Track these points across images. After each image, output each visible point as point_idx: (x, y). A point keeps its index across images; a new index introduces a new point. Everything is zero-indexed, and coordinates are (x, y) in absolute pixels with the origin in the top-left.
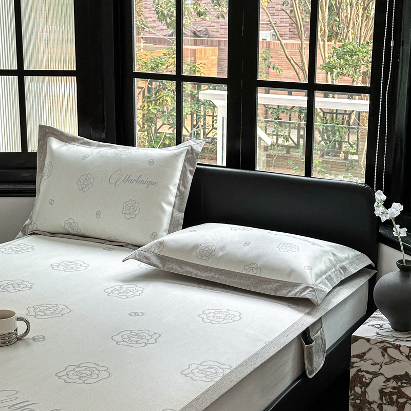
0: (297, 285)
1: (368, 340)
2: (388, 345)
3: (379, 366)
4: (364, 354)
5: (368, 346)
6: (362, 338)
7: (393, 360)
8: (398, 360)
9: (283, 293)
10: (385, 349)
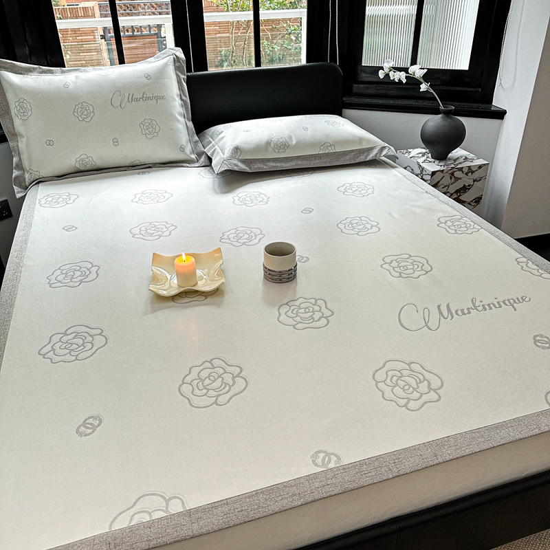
0: (371, 149)
1: (442, 171)
2: (455, 170)
3: (447, 187)
4: (439, 182)
5: (442, 175)
6: (437, 171)
7: (457, 179)
8: (460, 179)
9: (362, 159)
10: (453, 174)
